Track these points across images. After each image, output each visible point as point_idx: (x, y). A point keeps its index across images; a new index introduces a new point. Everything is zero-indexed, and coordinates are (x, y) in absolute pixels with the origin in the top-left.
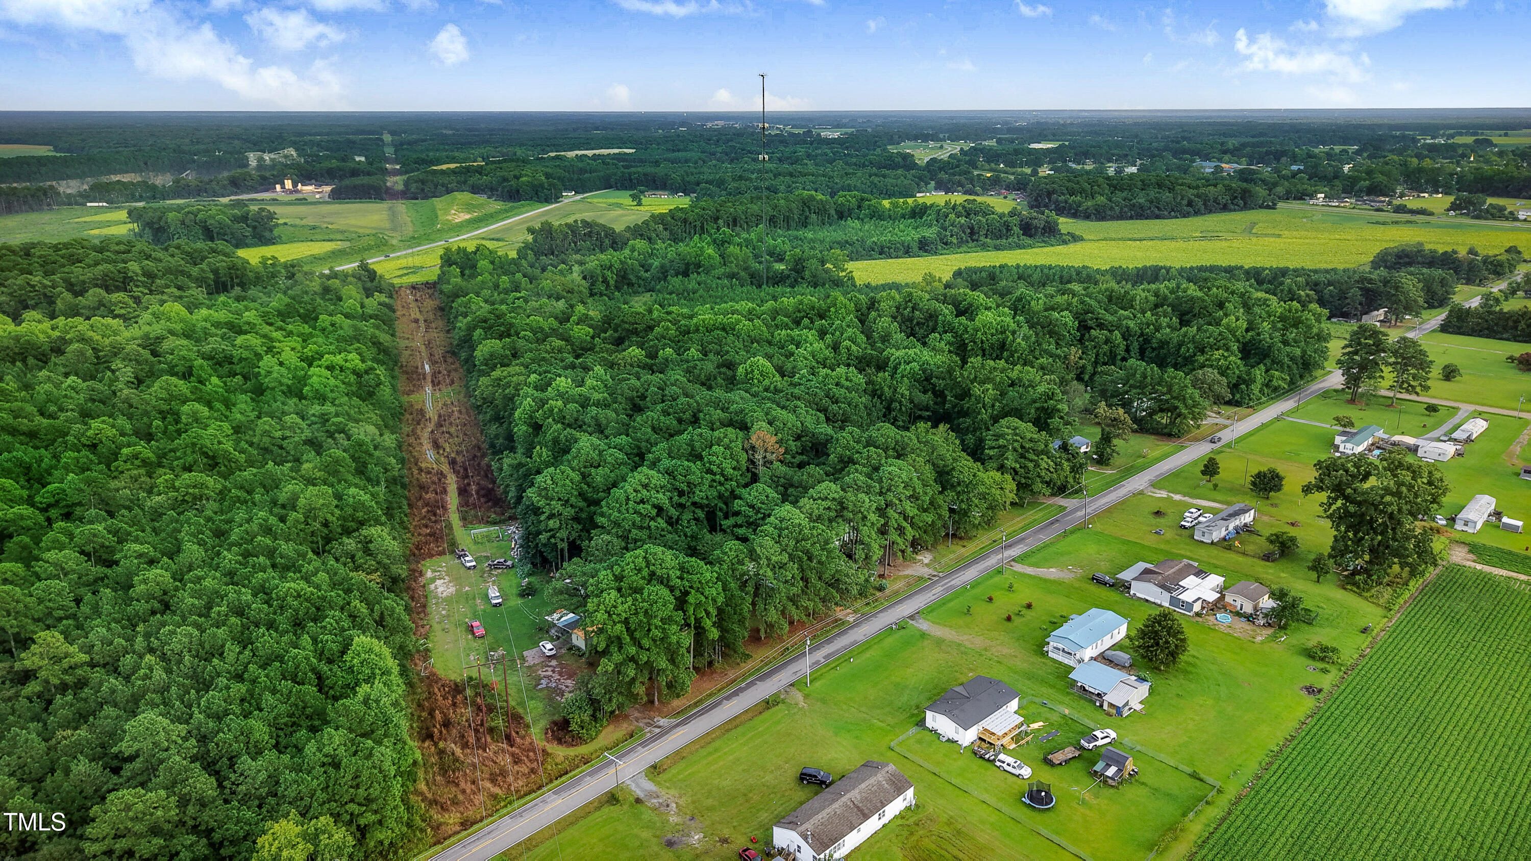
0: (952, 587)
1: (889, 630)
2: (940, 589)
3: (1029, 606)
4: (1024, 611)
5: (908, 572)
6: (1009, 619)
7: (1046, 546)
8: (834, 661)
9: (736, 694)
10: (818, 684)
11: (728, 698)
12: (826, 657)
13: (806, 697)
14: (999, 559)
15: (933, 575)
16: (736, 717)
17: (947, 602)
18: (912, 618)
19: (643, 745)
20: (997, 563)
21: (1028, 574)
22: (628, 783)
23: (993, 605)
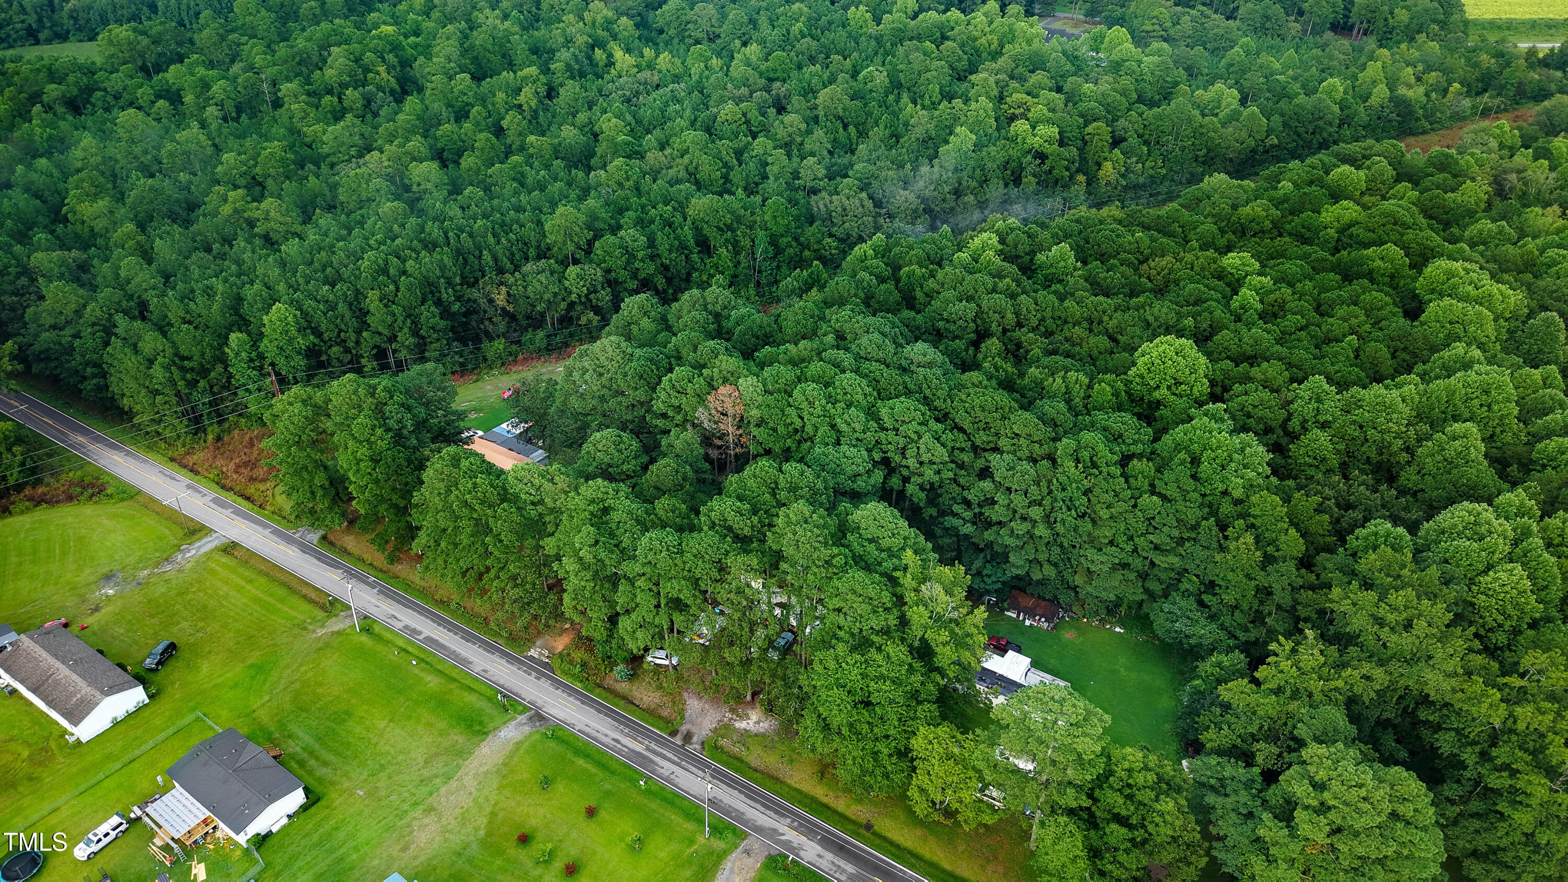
3: (574, 870)
4: (559, 866)
8: (419, 647)
13: (338, 633)
14: (775, 831)
15: (688, 737)
16: (307, 584)
17: (587, 756)
18: (538, 717)
19: (275, 532)
20: (759, 830)
21: (714, 876)
22: (214, 536)
23: (582, 818)
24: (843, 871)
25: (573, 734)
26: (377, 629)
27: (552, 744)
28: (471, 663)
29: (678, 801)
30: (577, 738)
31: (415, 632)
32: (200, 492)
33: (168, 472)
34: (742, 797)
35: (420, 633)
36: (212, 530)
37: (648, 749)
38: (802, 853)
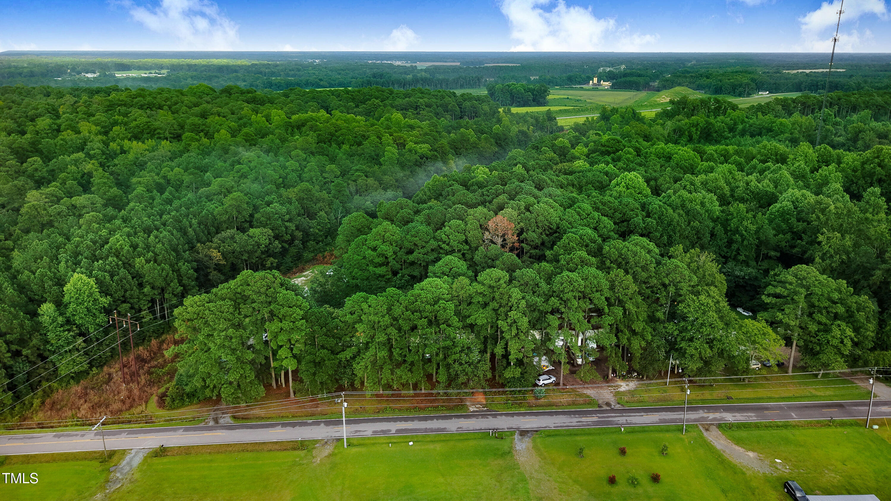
0: (610, 423)
1: (485, 434)
2: (595, 419)
3: (656, 479)
4: (645, 482)
5: (591, 392)
6: (612, 481)
7: (786, 426)
8: (400, 437)
9: (294, 425)
10: (354, 450)
11: (284, 425)
12: (398, 431)
13: (330, 455)
14: (703, 417)
15: (608, 404)
16: (264, 443)
17: (576, 435)
18: (523, 433)
19: (186, 430)
20: (695, 420)
21: (712, 446)
22: (133, 451)
23: (621, 459)
24: (751, 417)
25: (554, 430)
26: (355, 442)
27: (552, 439)
28: (445, 428)
29: (647, 429)
30: (558, 431)
31: (384, 432)
32: (77, 435)
33: (22, 436)
34: (669, 413)
35: (390, 431)
36: (125, 450)
37: (599, 417)
38: (726, 419)
